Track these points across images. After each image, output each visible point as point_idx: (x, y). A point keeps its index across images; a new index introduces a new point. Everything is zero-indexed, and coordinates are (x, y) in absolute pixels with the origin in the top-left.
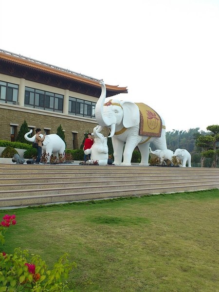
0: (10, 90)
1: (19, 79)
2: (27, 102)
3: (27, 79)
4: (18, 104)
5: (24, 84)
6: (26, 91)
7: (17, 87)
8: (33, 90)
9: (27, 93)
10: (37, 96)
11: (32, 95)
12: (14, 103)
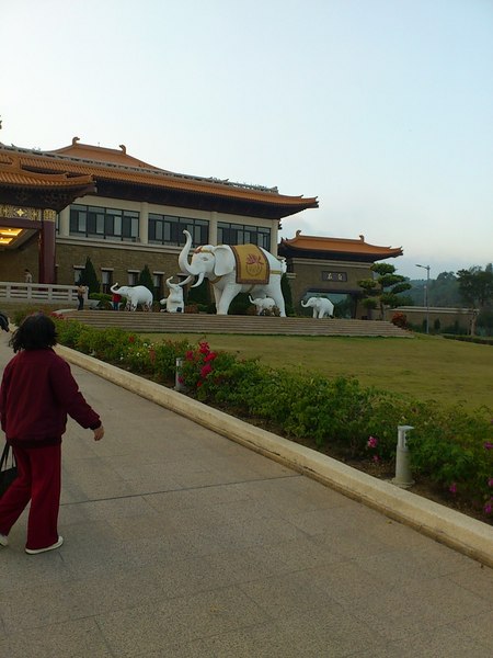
0: (127, 221)
1: (139, 203)
2: (152, 237)
3: (150, 202)
4: (139, 240)
5: (146, 210)
6: (149, 220)
7: (136, 215)
8: (161, 218)
9: (152, 223)
10: (168, 225)
11: (159, 224)
12: (134, 239)
